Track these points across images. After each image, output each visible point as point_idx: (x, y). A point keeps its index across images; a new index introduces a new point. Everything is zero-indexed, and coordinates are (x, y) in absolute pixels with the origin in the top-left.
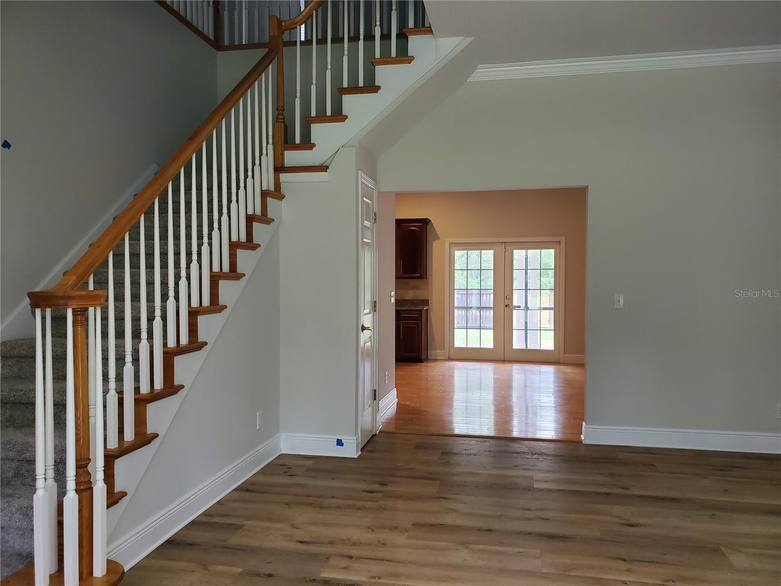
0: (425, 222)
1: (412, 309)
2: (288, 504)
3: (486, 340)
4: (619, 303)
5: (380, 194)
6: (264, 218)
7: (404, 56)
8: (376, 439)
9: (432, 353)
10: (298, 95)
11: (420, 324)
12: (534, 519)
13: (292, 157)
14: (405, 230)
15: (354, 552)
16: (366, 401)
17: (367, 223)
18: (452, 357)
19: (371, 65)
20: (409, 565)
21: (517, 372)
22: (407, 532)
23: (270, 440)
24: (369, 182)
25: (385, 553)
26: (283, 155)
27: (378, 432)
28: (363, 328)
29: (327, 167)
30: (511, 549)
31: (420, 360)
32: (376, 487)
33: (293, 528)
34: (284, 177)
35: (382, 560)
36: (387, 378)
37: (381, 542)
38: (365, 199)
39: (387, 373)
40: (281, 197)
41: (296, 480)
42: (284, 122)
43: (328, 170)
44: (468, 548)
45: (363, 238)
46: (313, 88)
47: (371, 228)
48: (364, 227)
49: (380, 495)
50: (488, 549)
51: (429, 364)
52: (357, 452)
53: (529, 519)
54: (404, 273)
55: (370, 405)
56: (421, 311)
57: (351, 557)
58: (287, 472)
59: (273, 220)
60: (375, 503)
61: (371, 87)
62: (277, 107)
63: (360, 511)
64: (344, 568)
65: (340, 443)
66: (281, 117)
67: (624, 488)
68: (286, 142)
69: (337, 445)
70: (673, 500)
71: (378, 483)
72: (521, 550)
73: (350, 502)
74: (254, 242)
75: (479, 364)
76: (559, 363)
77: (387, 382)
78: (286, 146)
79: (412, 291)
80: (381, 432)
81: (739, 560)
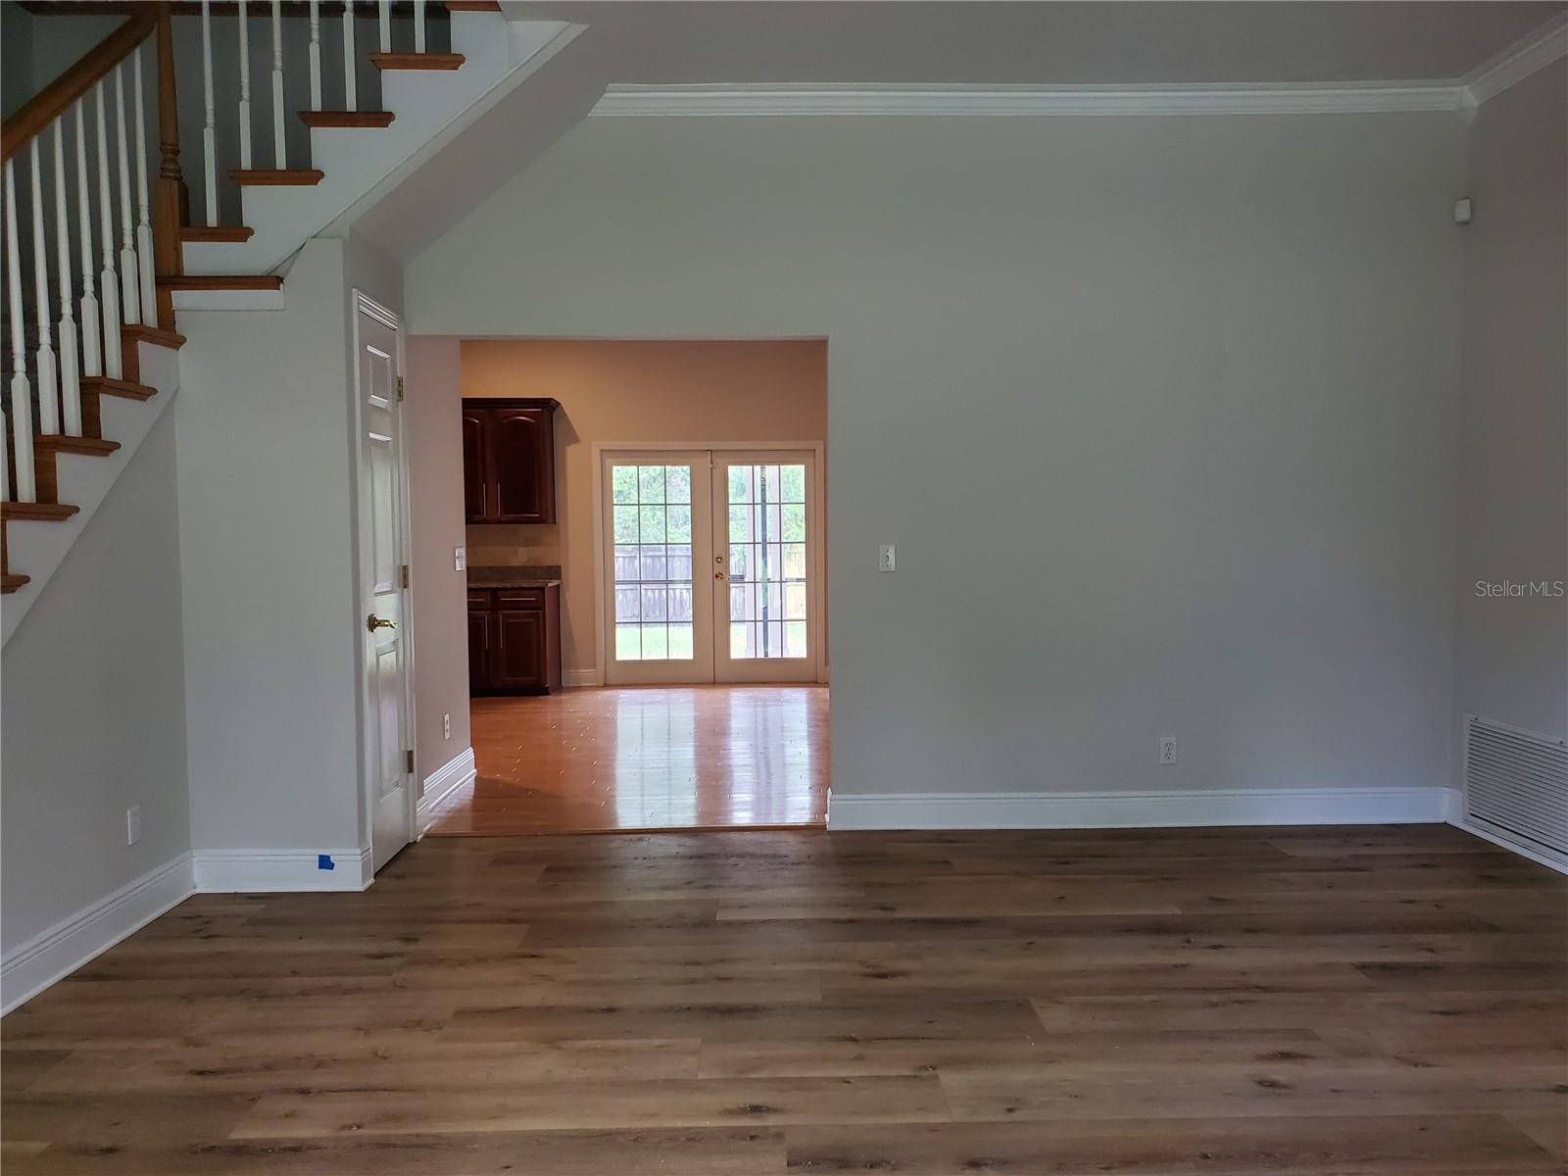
0: (548, 407)
1: (524, 585)
2: (187, 998)
3: (679, 644)
4: (887, 561)
5: (411, 340)
6: (131, 386)
7: (442, 55)
8: (412, 851)
9: (569, 676)
10: (210, 119)
11: (541, 617)
12: (703, 981)
13: (198, 257)
14: (505, 421)
15: (315, 1080)
16: (386, 774)
17: (377, 400)
18: (612, 681)
19: (372, 65)
20: (429, 1094)
21: (740, 703)
22: (440, 1029)
23: (166, 866)
24: (384, 316)
25: (384, 1075)
26: (178, 251)
27: (420, 837)
28: (373, 624)
29: (280, 280)
30: (644, 1041)
31: (538, 690)
32: (396, 946)
33: (188, 1045)
34: (181, 298)
35: (374, 1090)
36: (447, 727)
37: (380, 1054)
38: (369, 348)
39: (447, 717)
40: (177, 342)
41: (218, 946)
42: (180, 179)
43: (281, 286)
44: (559, 1048)
45: (365, 432)
46: (244, 109)
47: (390, 409)
48: (369, 409)
49: (398, 961)
50: (599, 1046)
51: (564, 697)
52: (364, 879)
53: (693, 981)
54: (505, 511)
55: (397, 782)
56: (542, 589)
57: (305, 1092)
58: (199, 931)
59: (154, 391)
60: (382, 978)
61: (374, 115)
62: (162, 144)
63: (347, 996)
64: (286, 1116)
65: (325, 863)
66: (171, 166)
67: (884, 909)
68: (185, 221)
69: (320, 868)
70: (969, 923)
71: (397, 939)
72: (664, 1042)
73: (328, 981)
74: (103, 438)
75: (663, 691)
76: (816, 682)
77: (447, 736)
78: (186, 230)
79: (524, 549)
80: (427, 836)
81: (1055, 1018)
